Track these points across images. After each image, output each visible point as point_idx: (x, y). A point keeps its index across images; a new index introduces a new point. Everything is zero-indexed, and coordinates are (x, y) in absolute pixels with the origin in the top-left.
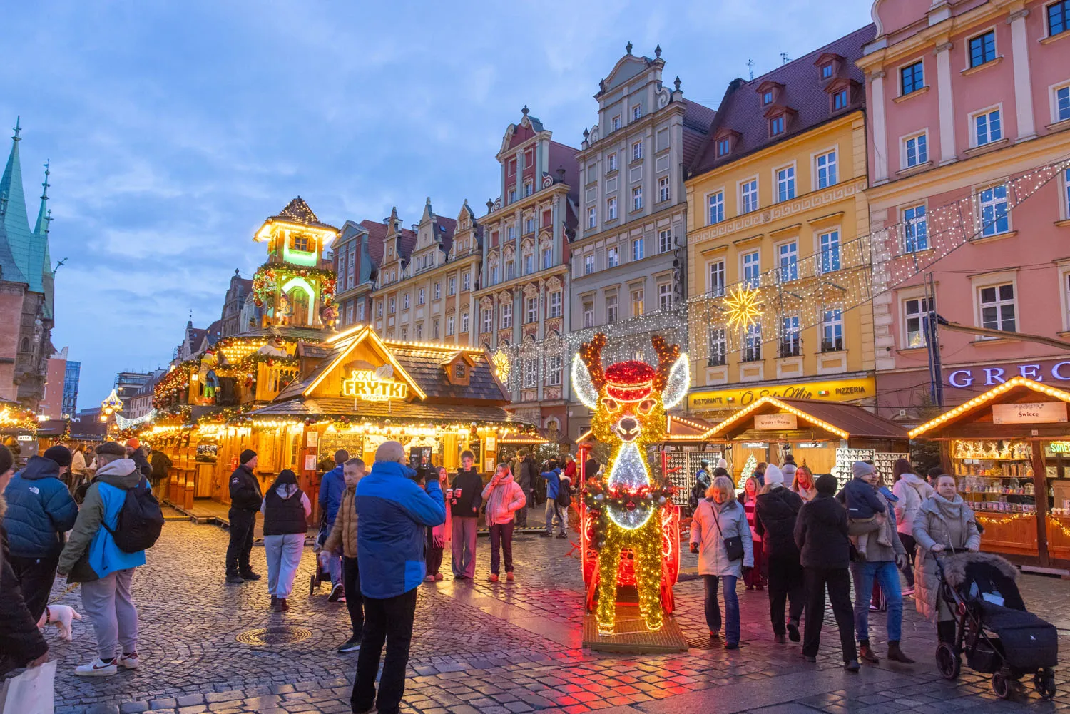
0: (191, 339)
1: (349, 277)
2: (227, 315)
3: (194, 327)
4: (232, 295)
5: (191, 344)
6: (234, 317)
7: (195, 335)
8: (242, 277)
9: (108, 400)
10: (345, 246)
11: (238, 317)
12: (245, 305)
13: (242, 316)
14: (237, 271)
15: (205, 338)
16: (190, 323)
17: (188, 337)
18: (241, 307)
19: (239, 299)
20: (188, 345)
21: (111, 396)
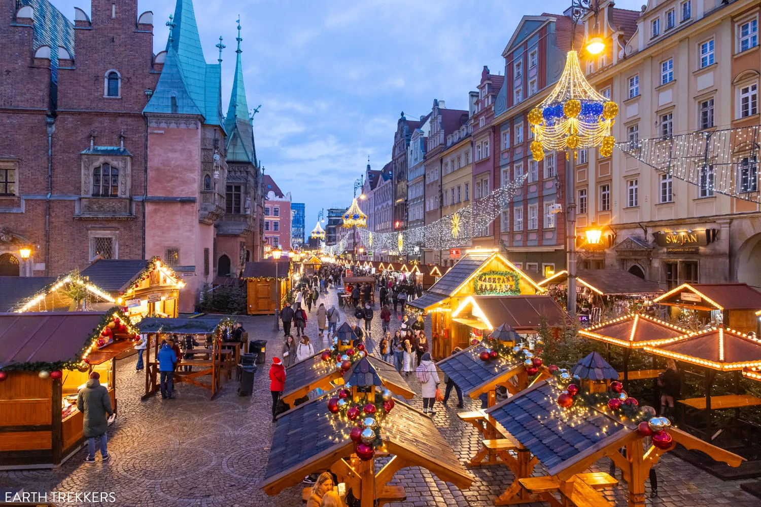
0: (370, 179)
1: (529, 82)
2: (396, 154)
3: (372, 169)
4: (399, 135)
5: (370, 182)
6: (403, 155)
7: (373, 176)
8: (407, 119)
9: (315, 230)
10: (522, 48)
11: (405, 154)
12: (411, 142)
13: (409, 152)
14: (402, 114)
15: (381, 176)
16: (369, 167)
17: (368, 178)
18: (408, 145)
19: (406, 138)
20: (368, 184)
21: (317, 226)
